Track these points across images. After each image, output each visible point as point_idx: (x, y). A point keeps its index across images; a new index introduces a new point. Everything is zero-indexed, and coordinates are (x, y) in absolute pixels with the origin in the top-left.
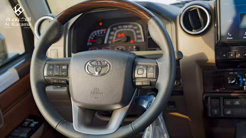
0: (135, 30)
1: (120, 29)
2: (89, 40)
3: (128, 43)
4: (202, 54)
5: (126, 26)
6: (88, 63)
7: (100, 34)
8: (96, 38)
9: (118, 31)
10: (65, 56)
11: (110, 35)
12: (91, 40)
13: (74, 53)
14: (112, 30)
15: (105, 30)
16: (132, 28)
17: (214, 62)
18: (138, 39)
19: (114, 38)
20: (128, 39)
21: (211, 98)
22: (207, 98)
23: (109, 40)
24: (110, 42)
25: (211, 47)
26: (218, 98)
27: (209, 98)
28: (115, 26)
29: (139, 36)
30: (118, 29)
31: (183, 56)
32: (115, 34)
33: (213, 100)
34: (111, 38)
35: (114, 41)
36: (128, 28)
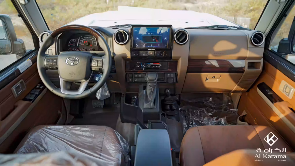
0: (93, 39)
1: (85, 39)
2: (69, 44)
3: (89, 46)
4: (125, 54)
5: (88, 38)
6: (68, 59)
7: (75, 41)
8: (72, 43)
9: (84, 40)
10: (56, 54)
11: (80, 42)
12: (70, 44)
13: (61, 51)
14: (81, 39)
15: (77, 39)
16: (91, 39)
17: (130, 58)
18: (94, 44)
19: (82, 43)
20: (89, 44)
21: (129, 74)
22: (127, 74)
23: (79, 44)
24: (80, 45)
25: (129, 51)
26: (132, 74)
27: (128, 74)
28: (82, 37)
29: (94, 43)
30: (84, 39)
31: (116, 55)
32: (82, 41)
33: (130, 75)
34: (80, 43)
35: (82, 45)
36: (89, 38)
